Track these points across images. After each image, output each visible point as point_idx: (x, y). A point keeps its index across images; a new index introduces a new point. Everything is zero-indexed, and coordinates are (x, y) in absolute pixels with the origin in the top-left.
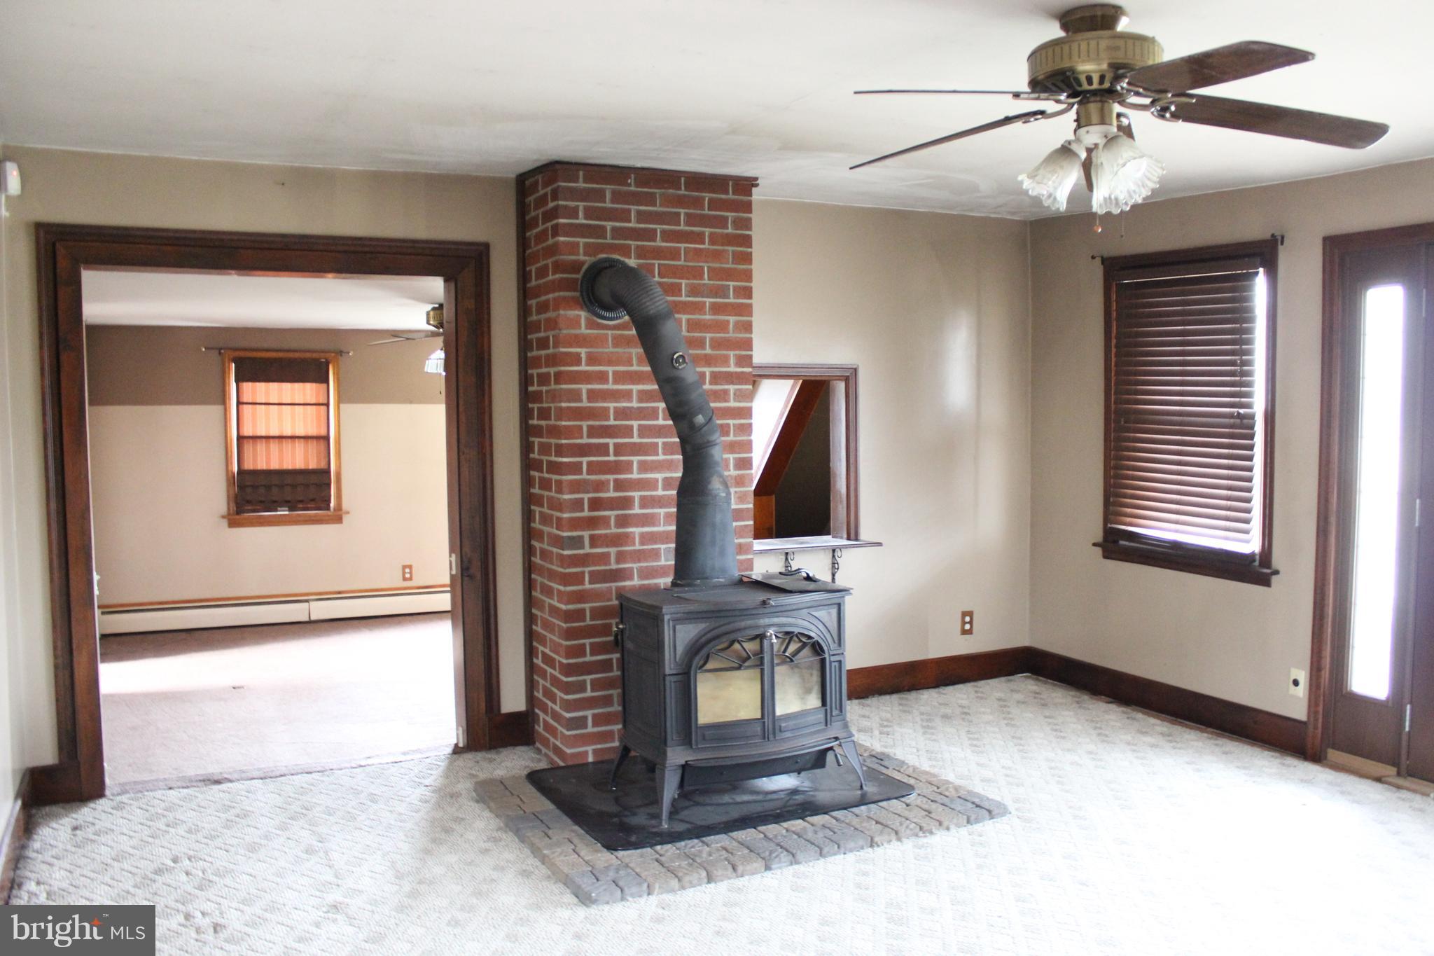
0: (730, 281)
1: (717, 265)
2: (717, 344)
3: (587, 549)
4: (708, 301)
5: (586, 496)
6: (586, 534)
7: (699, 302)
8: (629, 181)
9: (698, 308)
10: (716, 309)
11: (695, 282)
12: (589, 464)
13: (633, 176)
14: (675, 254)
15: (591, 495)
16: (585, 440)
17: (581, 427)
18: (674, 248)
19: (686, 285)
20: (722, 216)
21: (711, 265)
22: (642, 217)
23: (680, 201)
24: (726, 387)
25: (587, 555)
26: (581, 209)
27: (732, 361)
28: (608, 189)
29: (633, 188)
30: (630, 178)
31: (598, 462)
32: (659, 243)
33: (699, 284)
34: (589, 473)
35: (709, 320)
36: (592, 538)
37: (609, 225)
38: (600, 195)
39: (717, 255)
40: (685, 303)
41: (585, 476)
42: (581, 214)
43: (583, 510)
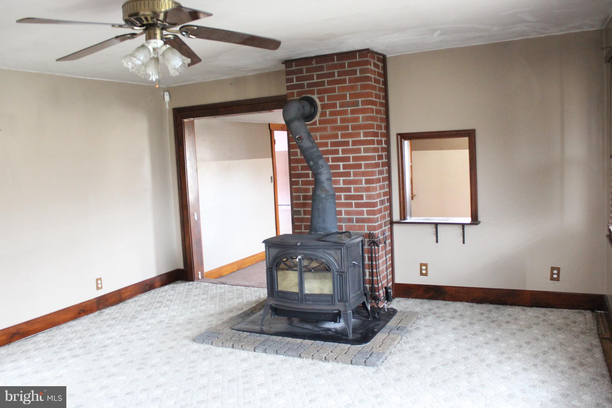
0: (359, 98)
1: (353, 92)
2: (354, 128)
3: (303, 216)
4: (349, 109)
5: (301, 194)
6: (302, 210)
7: (345, 110)
8: (313, 62)
9: (345, 112)
10: (353, 112)
11: (343, 101)
12: (302, 181)
13: (314, 60)
14: (333, 90)
15: (303, 194)
16: (300, 172)
17: (298, 167)
18: (333, 87)
19: (339, 103)
20: (353, 70)
21: (350, 92)
22: (319, 77)
23: (335, 67)
24: (359, 147)
25: (303, 218)
26: (295, 78)
27: (362, 135)
28: (304, 68)
29: (314, 65)
30: (313, 61)
31: (305, 180)
32: (327, 86)
33: (345, 102)
34: (302, 185)
35: (350, 117)
36: (304, 211)
37: (305, 83)
38: (301, 71)
39: (352, 88)
40: (339, 111)
41: (300, 186)
42: (295, 80)
43: (300, 200)
